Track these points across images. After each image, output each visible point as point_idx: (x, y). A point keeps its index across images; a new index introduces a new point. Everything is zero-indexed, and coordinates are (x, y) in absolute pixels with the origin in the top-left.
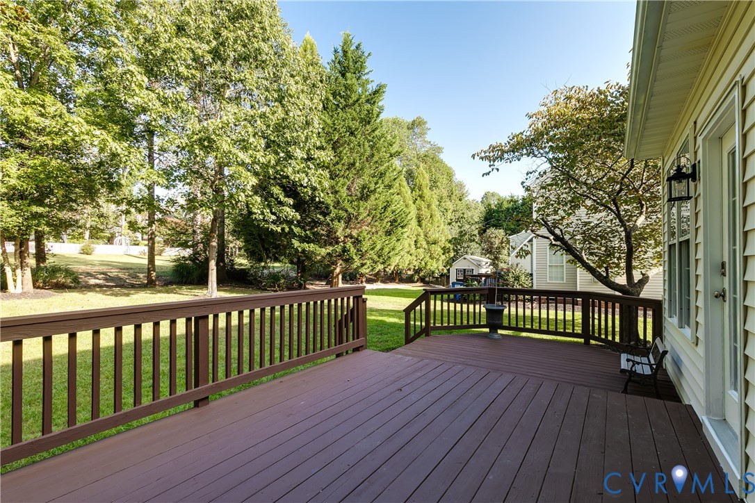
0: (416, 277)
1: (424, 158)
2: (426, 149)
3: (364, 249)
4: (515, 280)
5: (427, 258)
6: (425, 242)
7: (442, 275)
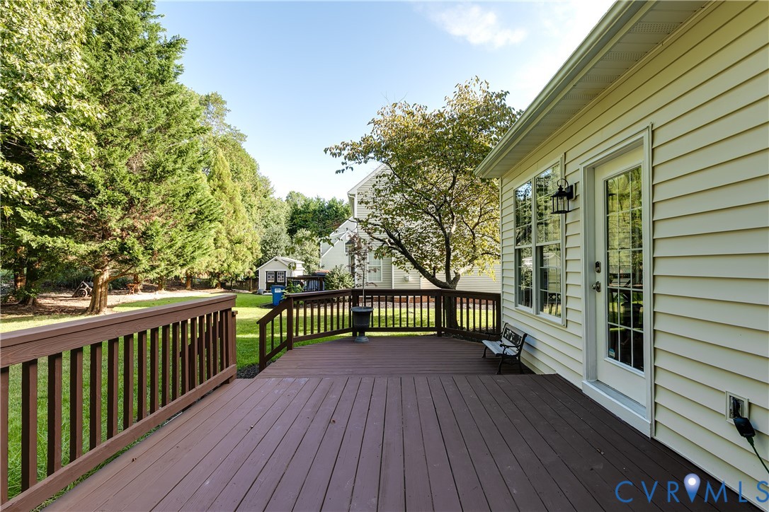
0: (215, 282)
1: (223, 143)
2: (225, 133)
3: (156, 247)
4: (340, 281)
5: (231, 260)
6: (227, 241)
7: (248, 279)
